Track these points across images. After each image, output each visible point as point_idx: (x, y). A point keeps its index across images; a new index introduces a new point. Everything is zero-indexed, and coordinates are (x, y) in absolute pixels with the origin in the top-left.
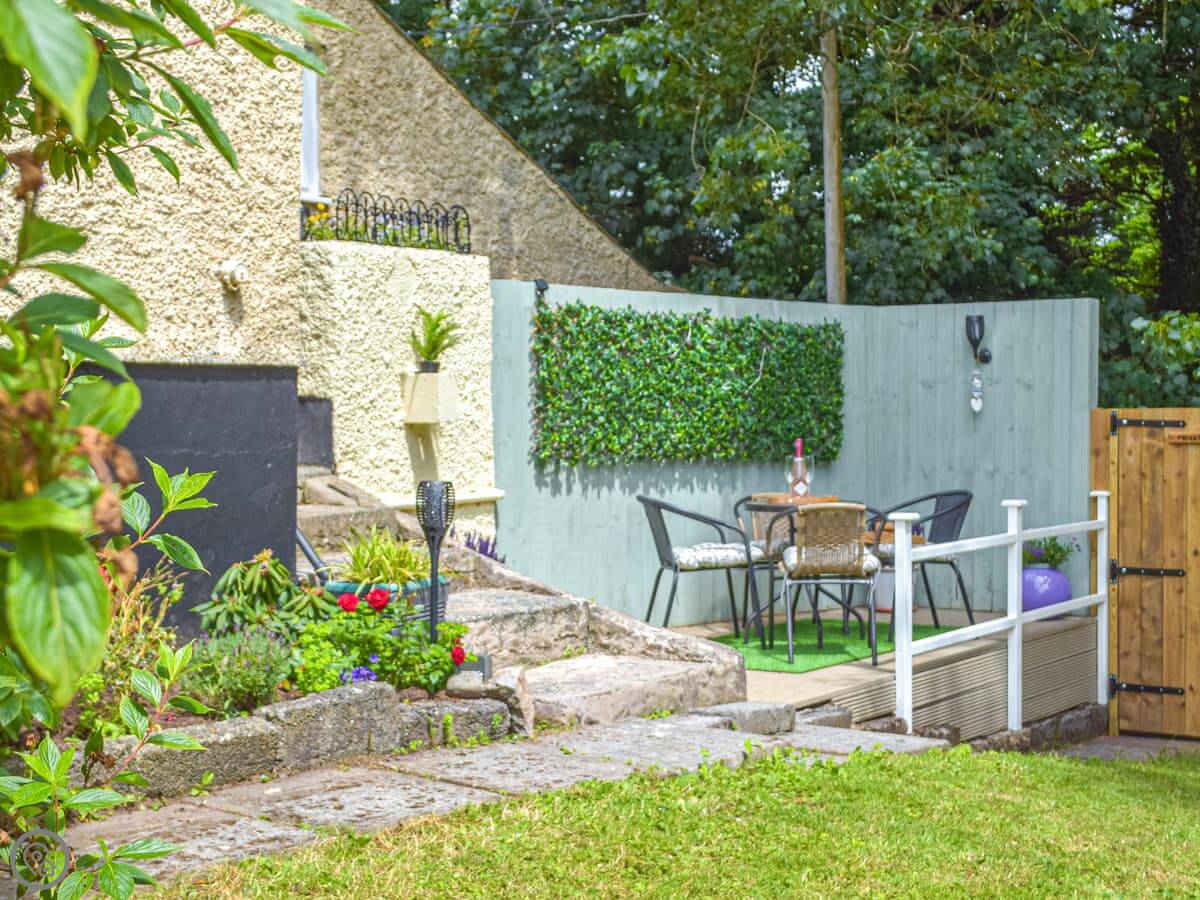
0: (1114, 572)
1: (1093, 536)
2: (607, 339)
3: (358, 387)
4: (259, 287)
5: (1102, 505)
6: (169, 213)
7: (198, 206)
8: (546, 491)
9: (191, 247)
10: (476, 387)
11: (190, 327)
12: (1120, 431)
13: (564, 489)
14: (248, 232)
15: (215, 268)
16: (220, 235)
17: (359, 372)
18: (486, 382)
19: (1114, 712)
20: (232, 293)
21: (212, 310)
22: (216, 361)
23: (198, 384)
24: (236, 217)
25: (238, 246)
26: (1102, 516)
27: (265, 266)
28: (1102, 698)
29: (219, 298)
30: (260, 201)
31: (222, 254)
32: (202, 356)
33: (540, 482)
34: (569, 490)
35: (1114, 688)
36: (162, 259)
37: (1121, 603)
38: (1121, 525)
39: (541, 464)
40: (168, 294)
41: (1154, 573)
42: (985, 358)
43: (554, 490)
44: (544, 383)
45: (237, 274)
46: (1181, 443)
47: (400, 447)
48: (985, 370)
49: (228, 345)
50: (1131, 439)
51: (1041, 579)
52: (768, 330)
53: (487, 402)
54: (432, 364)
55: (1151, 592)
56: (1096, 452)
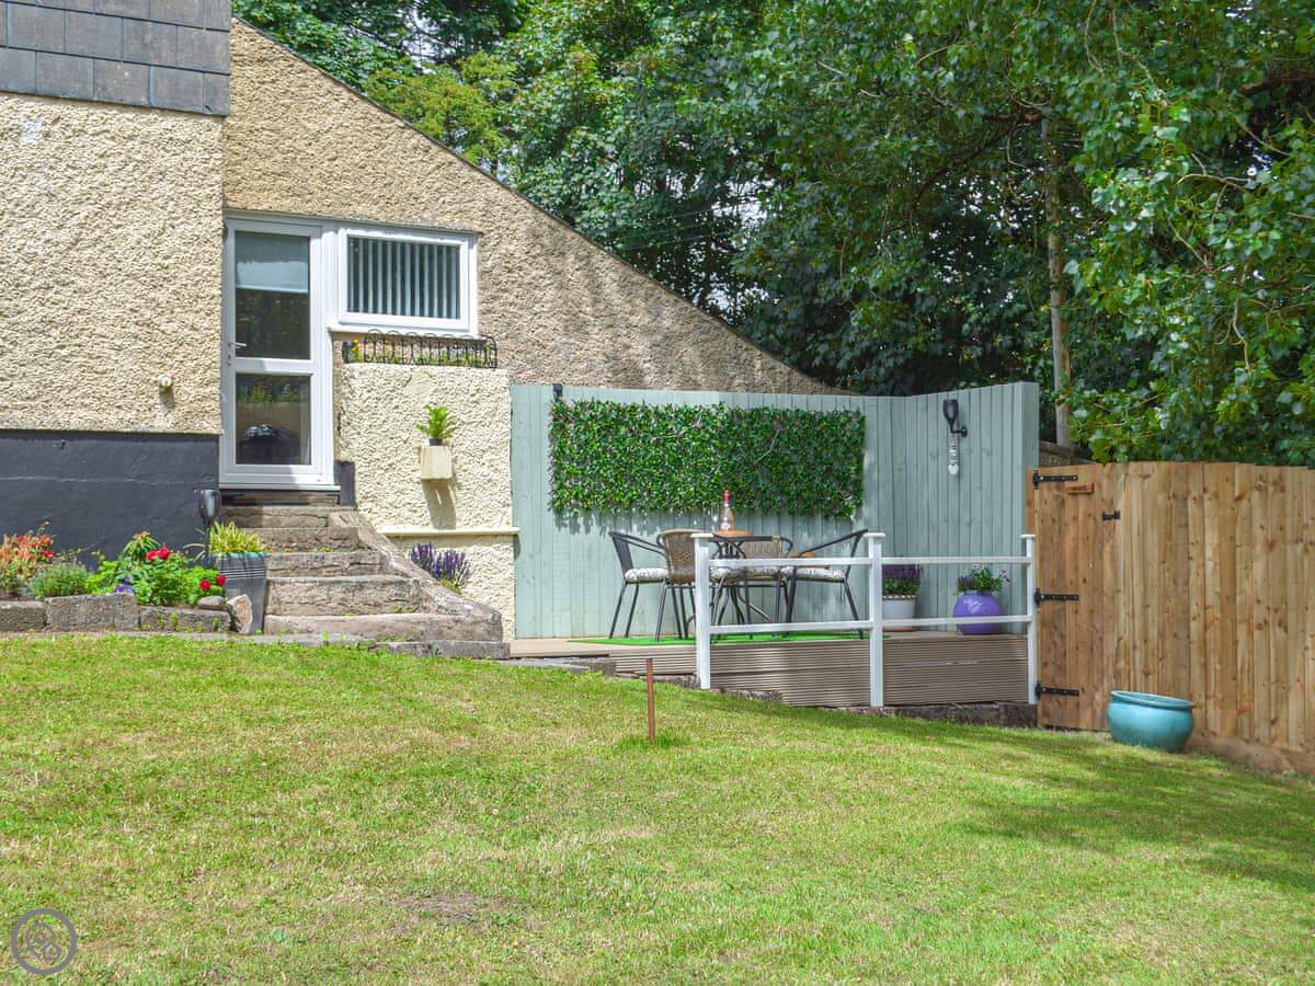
0: (1038, 600)
1: (1024, 567)
2: (618, 422)
3: (377, 455)
4: (188, 389)
5: (1029, 544)
6: (120, 349)
7: (141, 344)
8: (566, 531)
9: (136, 367)
10: (493, 457)
11: (134, 412)
12: (1040, 485)
13: (582, 529)
14: (179, 358)
15: (154, 378)
16: (157, 360)
17: (379, 446)
18: (505, 455)
19: (1040, 711)
20: (167, 393)
21: (151, 402)
22: (151, 430)
23: (141, 444)
24: (170, 350)
25: (172, 366)
26: (1029, 554)
27: (192, 377)
28: (1032, 700)
29: (157, 395)
30: (188, 340)
31: (157, 371)
32: (142, 427)
33: (559, 524)
34: (588, 530)
35: (1039, 692)
36: (115, 374)
37: (1043, 623)
38: (1042, 560)
39: (559, 511)
40: (119, 393)
41: (1061, 598)
42: (964, 433)
43: (575, 528)
44: (559, 455)
45: (166, 380)
46: (1075, 493)
47: (417, 495)
48: (965, 442)
49: (163, 422)
50: (1047, 492)
51: (973, 603)
52: (783, 417)
53: (505, 467)
54: (437, 441)
55: (1061, 614)
56: (1029, 503)
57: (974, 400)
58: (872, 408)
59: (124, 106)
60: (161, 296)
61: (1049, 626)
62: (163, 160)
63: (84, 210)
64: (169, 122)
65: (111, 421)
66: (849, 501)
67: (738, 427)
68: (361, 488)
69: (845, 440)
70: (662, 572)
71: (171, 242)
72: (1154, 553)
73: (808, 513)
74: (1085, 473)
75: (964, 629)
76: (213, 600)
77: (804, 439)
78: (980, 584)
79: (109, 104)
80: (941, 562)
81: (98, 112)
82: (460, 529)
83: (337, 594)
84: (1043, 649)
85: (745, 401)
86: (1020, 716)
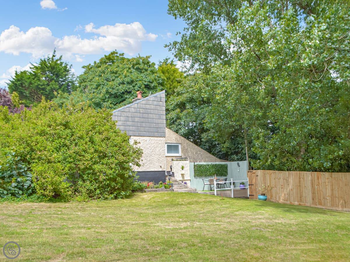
0: (249, 185)
1: (247, 182)
2: (201, 166)
4: (163, 166)
5: (248, 179)
6: (156, 162)
7: (158, 162)
9: (158, 164)
14: (162, 163)
16: (160, 163)
20: (161, 167)
21: (159, 168)
23: (158, 172)
28: (249, 196)
30: (163, 161)
32: (158, 170)
34: (198, 179)
35: (249, 195)
36: (156, 165)
38: (249, 181)
39: (195, 177)
40: (156, 167)
41: (252, 185)
42: (239, 166)
43: (196, 179)
44: (195, 170)
45: (161, 165)
46: (253, 173)
47: (181, 176)
48: (240, 167)
49: (160, 170)
50: (250, 173)
51: (242, 185)
52: (219, 165)
53: (189, 172)
54: (182, 170)
55: (252, 187)
56: (248, 174)
57: (241, 163)
58: (228, 163)
59: (156, 137)
60: (160, 156)
61: (250, 188)
62: (160, 142)
63: (153, 148)
64: (160, 138)
65: (156, 170)
66: (226, 174)
67: (213, 166)
68: (175, 175)
69: (225, 167)
70: (209, 183)
71: (161, 151)
72: (262, 180)
73: (222, 176)
74: (254, 171)
75: (241, 189)
76: (171, 188)
77: (221, 167)
78: (243, 184)
79: (155, 137)
80: (238, 181)
81: (154, 138)
82: (185, 179)
83: (179, 187)
84: (250, 191)
85: (214, 163)
86: (247, 198)
